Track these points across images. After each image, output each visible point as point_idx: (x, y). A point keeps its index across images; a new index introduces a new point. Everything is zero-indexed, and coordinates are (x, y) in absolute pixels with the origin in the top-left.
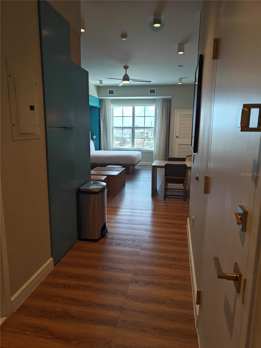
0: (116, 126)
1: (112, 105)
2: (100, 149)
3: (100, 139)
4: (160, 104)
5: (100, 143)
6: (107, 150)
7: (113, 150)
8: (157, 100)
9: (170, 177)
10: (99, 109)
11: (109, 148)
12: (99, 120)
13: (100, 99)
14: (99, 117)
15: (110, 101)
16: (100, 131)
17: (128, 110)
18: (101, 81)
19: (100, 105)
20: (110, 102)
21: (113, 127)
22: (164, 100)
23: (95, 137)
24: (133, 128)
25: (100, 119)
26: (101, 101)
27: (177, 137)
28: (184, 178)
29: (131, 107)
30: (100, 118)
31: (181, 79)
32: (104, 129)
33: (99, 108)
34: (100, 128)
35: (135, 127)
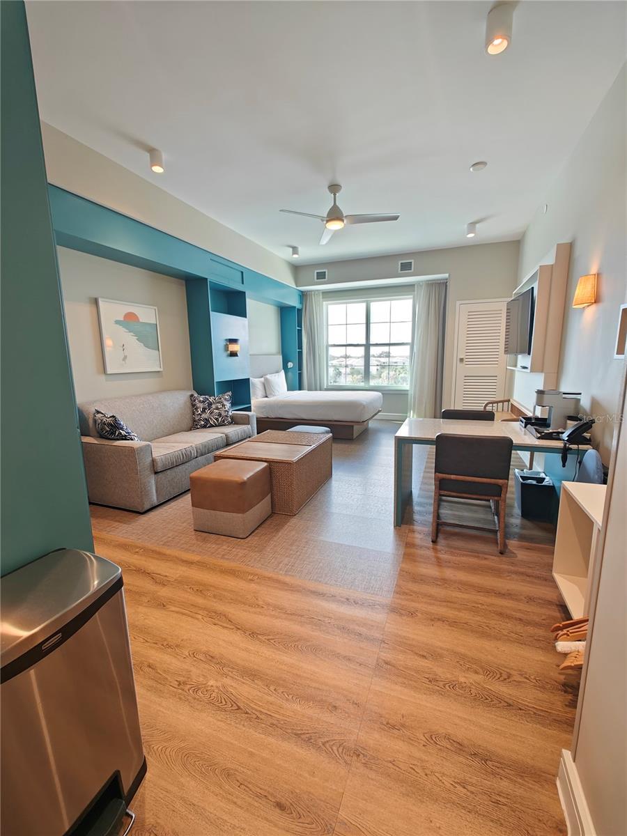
0: (333, 344)
1: (324, 303)
2: (300, 388)
3: (300, 368)
4: (422, 293)
5: (300, 375)
6: (316, 390)
7: (327, 390)
8: (416, 286)
9: (453, 477)
10: (300, 311)
11: (318, 388)
12: (300, 332)
13: (302, 292)
14: (300, 325)
15: (321, 294)
16: (300, 354)
17: (356, 310)
18: (295, 250)
19: (301, 303)
20: (321, 297)
21: (328, 346)
22: (432, 285)
23: (290, 365)
24: (367, 346)
25: (301, 330)
26: (303, 296)
27: (462, 360)
28: (501, 481)
29: (364, 305)
30: (301, 327)
31: (473, 224)
32: (309, 348)
33: (298, 309)
34: (300, 347)
35: (371, 343)
